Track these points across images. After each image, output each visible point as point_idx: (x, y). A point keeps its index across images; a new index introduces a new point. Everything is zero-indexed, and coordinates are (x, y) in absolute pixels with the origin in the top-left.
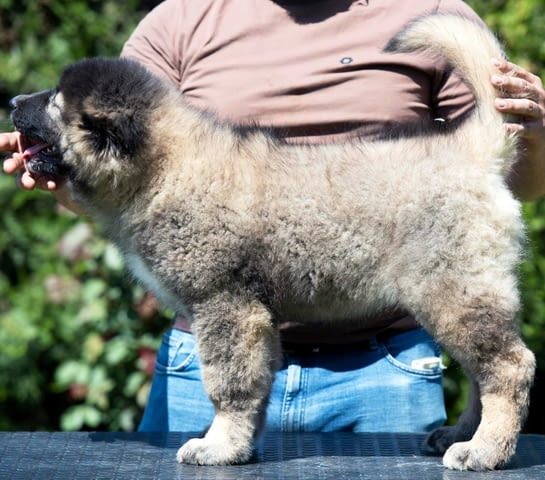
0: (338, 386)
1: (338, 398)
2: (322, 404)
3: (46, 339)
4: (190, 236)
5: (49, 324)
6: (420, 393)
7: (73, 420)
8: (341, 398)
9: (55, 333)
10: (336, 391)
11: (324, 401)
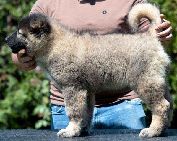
0: (110, 111)
1: (110, 114)
2: (106, 117)
3: (30, 99)
4: (61, 66)
5: (31, 94)
6: (136, 109)
7: (39, 125)
8: (111, 114)
9: (33, 97)
10: (109, 112)
11: (106, 116)
